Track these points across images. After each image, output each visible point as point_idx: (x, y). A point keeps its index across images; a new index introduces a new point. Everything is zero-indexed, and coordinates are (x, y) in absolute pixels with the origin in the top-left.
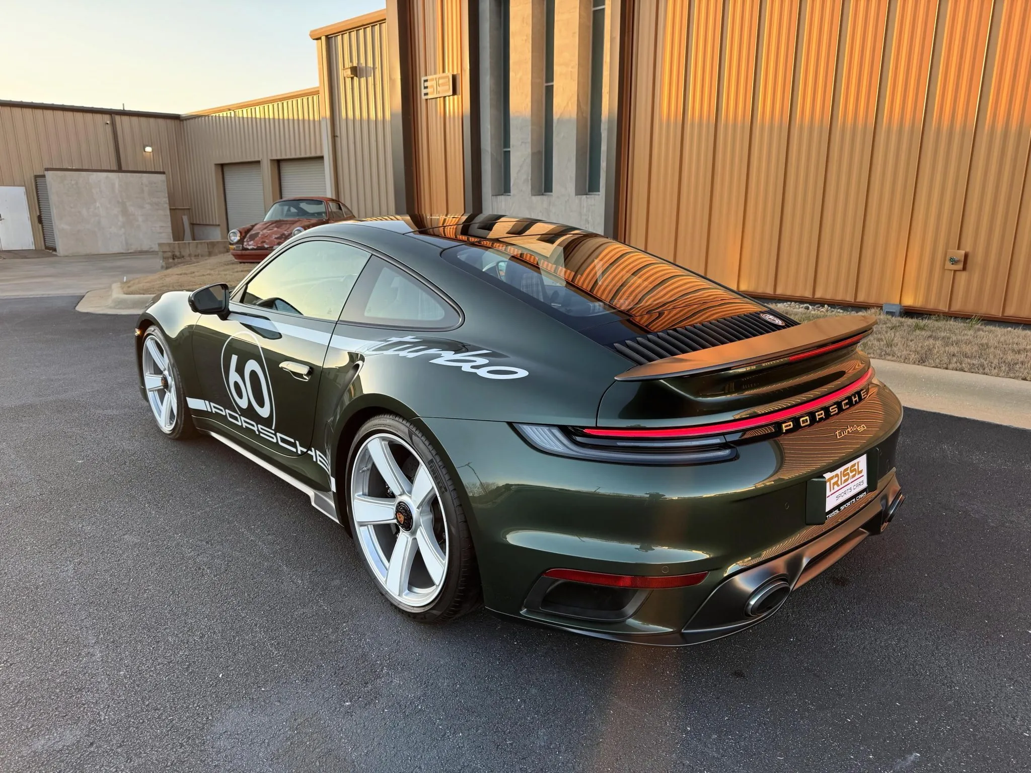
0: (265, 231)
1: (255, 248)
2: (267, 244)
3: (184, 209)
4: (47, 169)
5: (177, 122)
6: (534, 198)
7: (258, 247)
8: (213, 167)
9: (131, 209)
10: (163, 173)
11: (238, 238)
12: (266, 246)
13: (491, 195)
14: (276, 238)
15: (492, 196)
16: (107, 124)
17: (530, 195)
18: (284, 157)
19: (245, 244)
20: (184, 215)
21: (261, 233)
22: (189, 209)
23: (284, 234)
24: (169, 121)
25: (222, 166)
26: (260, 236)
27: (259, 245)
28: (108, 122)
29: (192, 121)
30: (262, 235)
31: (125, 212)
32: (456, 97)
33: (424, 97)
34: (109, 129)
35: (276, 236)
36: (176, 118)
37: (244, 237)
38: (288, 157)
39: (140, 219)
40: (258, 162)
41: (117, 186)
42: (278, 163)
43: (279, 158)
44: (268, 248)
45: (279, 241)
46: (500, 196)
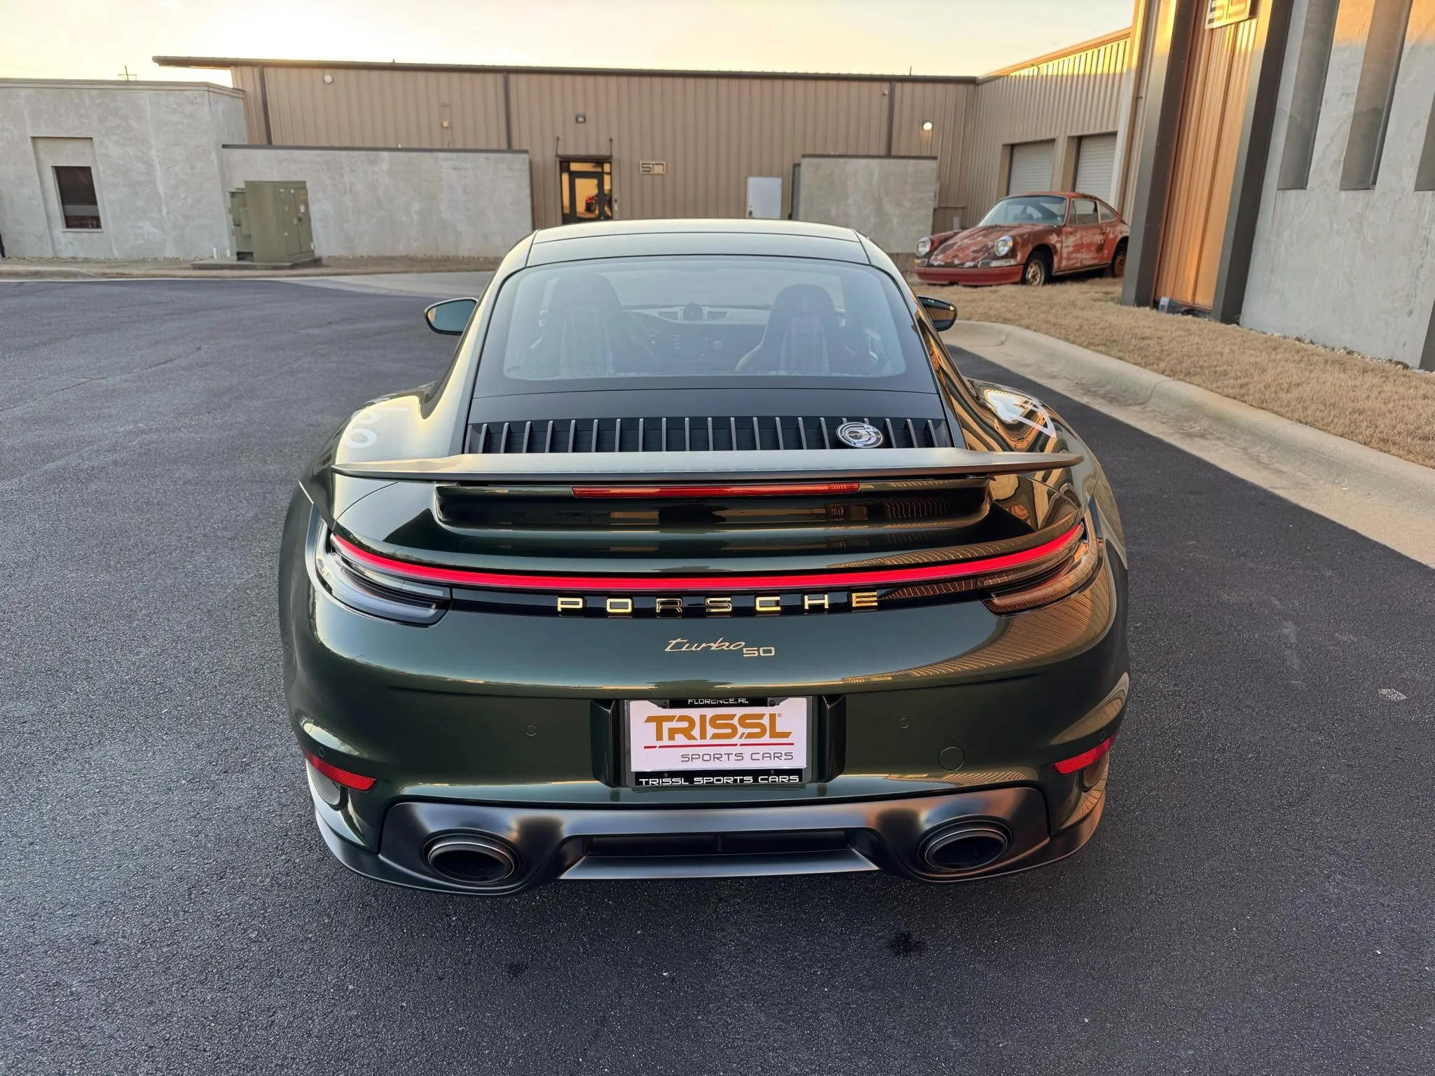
0: (965, 241)
1: (942, 263)
2: (958, 260)
3: (957, 208)
4: (804, 156)
5: (971, 87)
6: (1343, 194)
7: (946, 263)
8: (1001, 147)
9: (888, 207)
10: (935, 158)
11: (927, 249)
12: (956, 262)
13: (1276, 188)
14: (974, 252)
15: (1278, 190)
16: (884, 94)
17: (1338, 190)
18: (1086, 133)
19: (933, 258)
20: (956, 215)
21: (959, 244)
22: (964, 208)
23: (986, 246)
24: (961, 87)
25: (1012, 147)
26: (955, 247)
27: (948, 261)
28: (886, 92)
29: (988, 84)
30: (959, 246)
31: (879, 211)
32: (1254, 21)
33: (1208, 27)
34: (886, 100)
35: (975, 249)
36: (971, 81)
37: (935, 249)
38: (1092, 132)
39: (895, 220)
40: (1053, 141)
41: (876, 176)
42: (1079, 140)
43: (1080, 133)
44: (958, 265)
45: (976, 255)
46: (1290, 191)
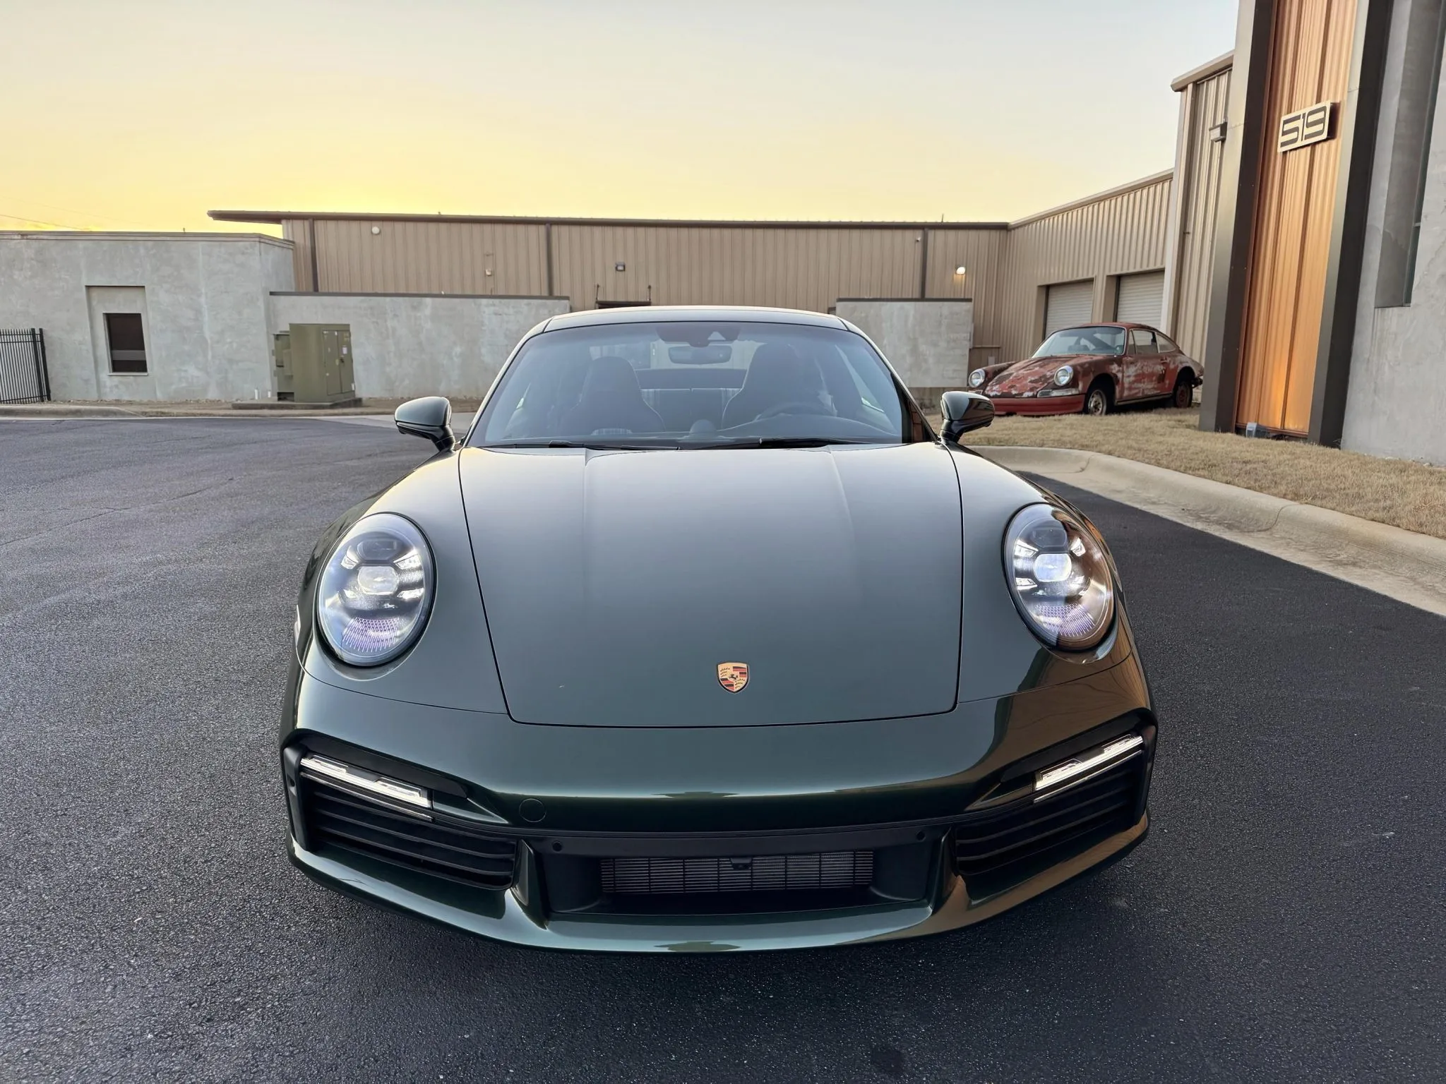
0: (1022, 371)
1: (999, 394)
2: (1016, 390)
3: (992, 348)
4: (840, 300)
5: (1003, 233)
7: (1003, 393)
8: (1035, 289)
9: (923, 348)
10: (969, 300)
11: (981, 380)
12: (1014, 392)
13: (1373, 307)
14: (1031, 382)
15: (1375, 308)
16: (918, 241)
18: (1125, 271)
19: (988, 388)
20: (991, 356)
21: (1015, 374)
22: (999, 348)
23: (1045, 376)
24: (994, 234)
25: (1047, 289)
26: (1011, 378)
27: (1004, 391)
28: (919, 239)
29: (1020, 230)
30: (1016, 377)
31: (914, 351)
32: (1333, 142)
34: (919, 247)
35: (1033, 379)
36: (1003, 227)
37: (990, 380)
38: (1132, 270)
39: (931, 360)
40: (1090, 281)
41: (911, 319)
42: (1118, 280)
43: (1119, 272)
44: (1016, 395)
45: (1034, 385)
46: (1391, 309)
